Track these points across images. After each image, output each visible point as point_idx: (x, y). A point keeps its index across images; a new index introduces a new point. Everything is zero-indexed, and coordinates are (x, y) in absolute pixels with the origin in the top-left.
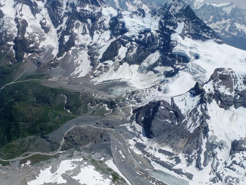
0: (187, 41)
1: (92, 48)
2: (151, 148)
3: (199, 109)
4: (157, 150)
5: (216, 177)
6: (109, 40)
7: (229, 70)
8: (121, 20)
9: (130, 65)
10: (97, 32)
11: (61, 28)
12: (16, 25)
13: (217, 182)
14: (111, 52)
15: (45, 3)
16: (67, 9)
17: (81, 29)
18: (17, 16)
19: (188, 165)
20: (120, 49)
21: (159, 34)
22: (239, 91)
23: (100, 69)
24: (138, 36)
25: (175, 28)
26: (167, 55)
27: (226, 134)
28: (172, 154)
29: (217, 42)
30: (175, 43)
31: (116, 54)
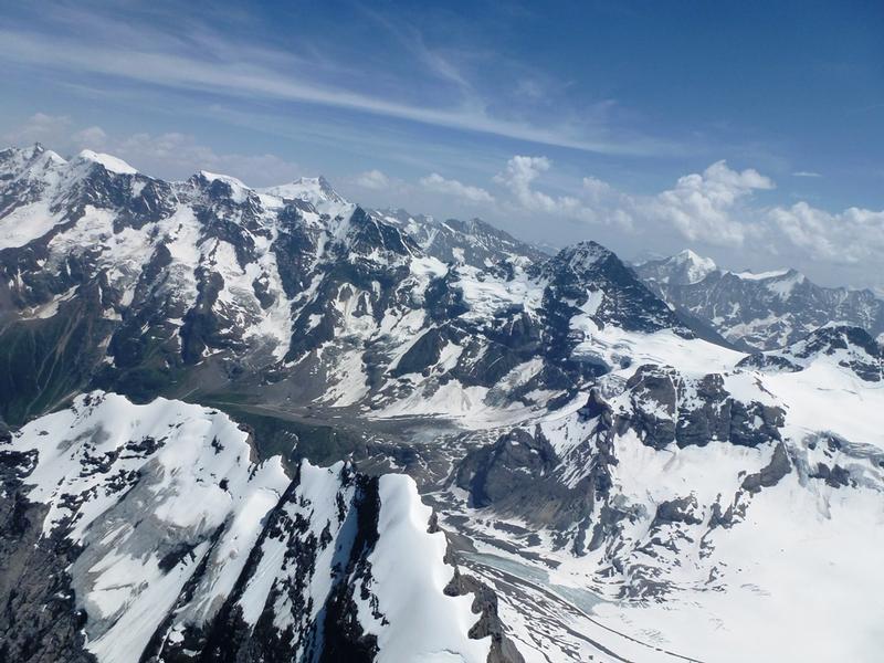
0: (610, 333)
1: (376, 347)
2: (480, 522)
3: (592, 444)
4: (492, 525)
5: (611, 568)
6: (421, 329)
7: (666, 370)
8: (454, 285)
9: (464, 387)
10: (393, 311)
11: (304, 298)
12: (196, 282)
13: (613, 575)
14: (422, 356)
15: (272, 241)
16: (324, 256)
17: (353, 303)
18: (202, 265)
19: (555, 550)
20: (445, 349)
21: (544, 317)
22: (688, 411)
23: (389, 392)
24: (492, 321)
25: (580, 303)
26: (558, 364)
27: (649, 493)
28: (525, 531)
29: (682, 335)
30: (580, 335)
31: (434, 359)
